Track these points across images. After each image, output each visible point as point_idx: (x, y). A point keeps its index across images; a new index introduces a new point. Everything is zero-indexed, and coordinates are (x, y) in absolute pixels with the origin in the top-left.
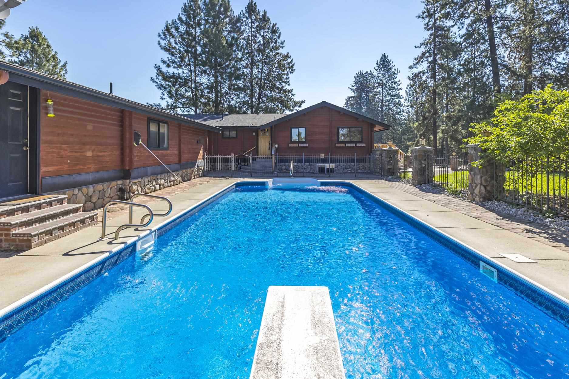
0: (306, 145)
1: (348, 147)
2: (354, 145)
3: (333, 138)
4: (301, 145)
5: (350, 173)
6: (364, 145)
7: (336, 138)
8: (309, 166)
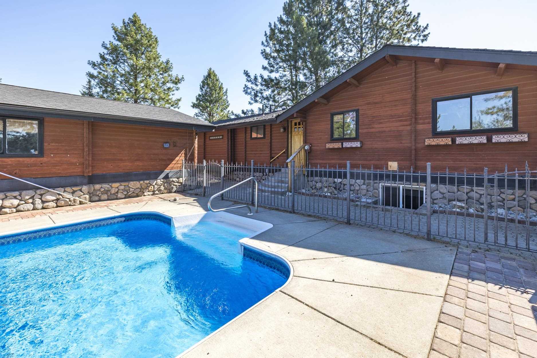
0: (357, 144)
1: (462, 145)
2: (483, 139)
3: (420, 127)
4: (347, 145)
5: (458, 214)
6: (525, 138)
7: (430, 126)
8: (364, 187)
